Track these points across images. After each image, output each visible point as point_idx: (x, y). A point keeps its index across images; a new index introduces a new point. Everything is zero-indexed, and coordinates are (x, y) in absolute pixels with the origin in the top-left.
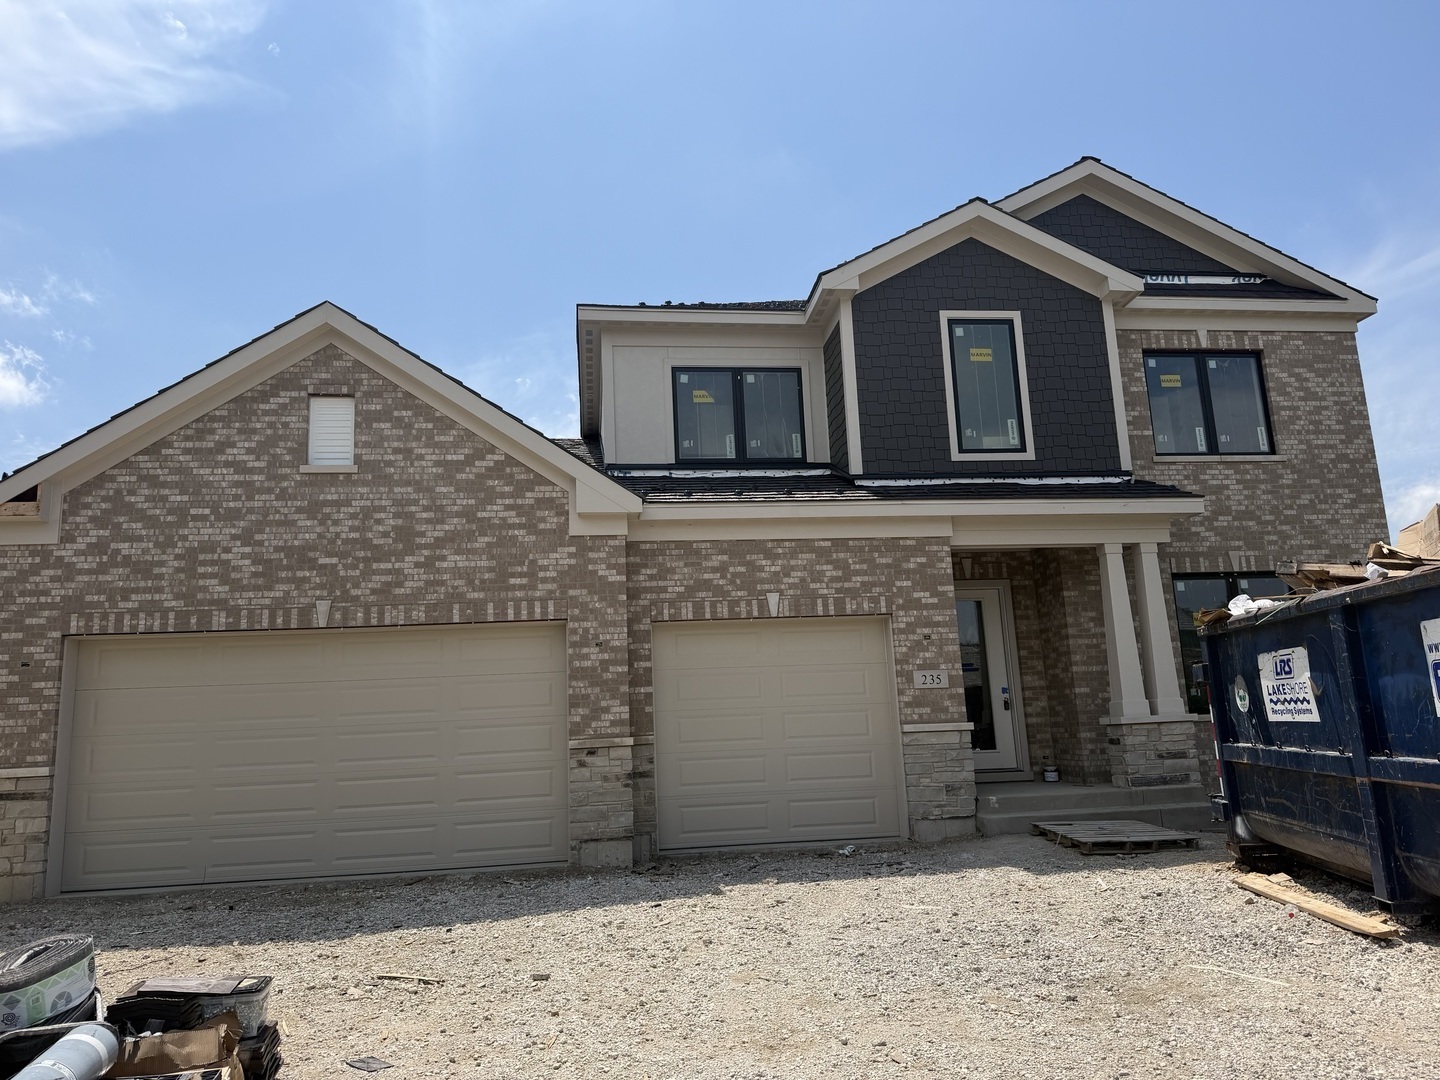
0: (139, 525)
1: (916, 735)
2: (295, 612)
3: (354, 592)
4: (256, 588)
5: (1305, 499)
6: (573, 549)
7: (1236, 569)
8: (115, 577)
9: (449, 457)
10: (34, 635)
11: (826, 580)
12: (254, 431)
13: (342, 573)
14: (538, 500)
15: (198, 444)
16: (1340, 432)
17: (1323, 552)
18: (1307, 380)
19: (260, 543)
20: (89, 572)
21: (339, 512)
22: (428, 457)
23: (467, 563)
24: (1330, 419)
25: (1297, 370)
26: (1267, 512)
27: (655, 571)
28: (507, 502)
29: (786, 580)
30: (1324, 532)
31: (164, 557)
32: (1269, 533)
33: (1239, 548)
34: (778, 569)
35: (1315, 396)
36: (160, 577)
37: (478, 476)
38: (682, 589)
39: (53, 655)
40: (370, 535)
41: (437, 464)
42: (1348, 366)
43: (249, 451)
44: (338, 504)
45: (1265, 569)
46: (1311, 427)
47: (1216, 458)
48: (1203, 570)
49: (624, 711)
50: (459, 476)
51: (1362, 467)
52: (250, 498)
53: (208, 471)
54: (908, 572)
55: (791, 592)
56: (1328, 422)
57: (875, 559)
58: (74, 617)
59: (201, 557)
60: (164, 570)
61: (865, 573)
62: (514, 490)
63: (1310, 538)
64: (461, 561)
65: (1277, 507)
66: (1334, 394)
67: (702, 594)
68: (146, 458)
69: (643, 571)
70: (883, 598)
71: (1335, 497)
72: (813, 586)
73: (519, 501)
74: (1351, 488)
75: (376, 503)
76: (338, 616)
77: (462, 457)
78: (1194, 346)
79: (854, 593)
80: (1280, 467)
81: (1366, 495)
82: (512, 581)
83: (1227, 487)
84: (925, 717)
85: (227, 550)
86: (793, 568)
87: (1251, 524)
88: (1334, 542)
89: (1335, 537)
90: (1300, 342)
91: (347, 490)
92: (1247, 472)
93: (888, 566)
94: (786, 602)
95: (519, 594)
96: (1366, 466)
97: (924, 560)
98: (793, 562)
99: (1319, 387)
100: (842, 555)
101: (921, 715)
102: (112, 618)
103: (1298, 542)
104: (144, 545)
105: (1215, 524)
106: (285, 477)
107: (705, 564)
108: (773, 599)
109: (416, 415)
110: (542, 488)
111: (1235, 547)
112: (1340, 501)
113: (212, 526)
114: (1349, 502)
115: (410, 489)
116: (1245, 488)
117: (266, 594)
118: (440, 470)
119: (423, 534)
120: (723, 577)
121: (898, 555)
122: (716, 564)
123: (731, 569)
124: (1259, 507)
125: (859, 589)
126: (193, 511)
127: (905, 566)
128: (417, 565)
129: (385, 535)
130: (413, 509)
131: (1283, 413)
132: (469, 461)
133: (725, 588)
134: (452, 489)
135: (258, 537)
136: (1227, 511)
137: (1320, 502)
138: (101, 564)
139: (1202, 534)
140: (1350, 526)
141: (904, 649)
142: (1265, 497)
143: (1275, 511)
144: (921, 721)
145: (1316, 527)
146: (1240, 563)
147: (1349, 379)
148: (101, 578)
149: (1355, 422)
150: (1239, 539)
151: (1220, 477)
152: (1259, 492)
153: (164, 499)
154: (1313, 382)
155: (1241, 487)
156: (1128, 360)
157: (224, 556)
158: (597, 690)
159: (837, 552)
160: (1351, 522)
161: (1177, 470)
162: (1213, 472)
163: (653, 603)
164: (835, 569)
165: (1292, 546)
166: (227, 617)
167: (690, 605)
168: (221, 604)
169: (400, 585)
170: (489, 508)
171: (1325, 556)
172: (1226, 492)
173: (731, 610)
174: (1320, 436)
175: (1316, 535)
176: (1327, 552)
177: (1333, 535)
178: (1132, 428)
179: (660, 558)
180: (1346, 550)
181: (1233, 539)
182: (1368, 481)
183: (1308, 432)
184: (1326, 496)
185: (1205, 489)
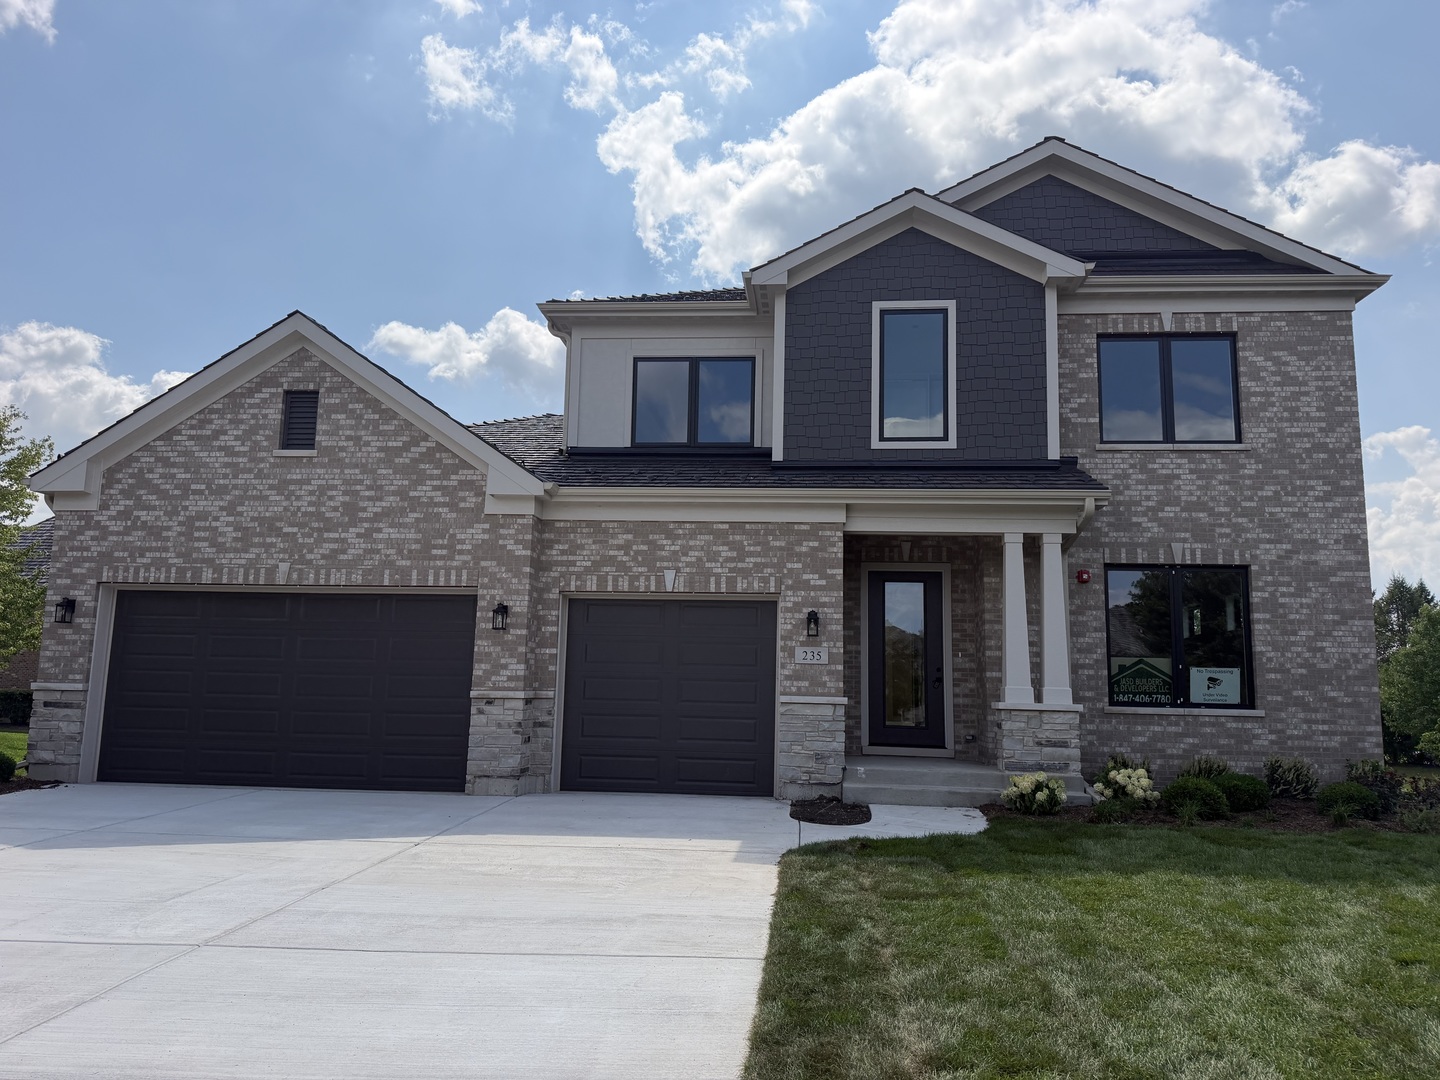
0: (154, 497)
1: (791, 707)
2: (263, 571)
3: (309, 556)
4: (236, 550)
5: (1269, 490)
6: (487, 526)
7: (1178, 561)
8: (135, 538)
9: (390, 444)
10: (79, 581)
11: (721, 560)
12: (242, 421)
13: (300, 540)
14: (460, 482)
15: (199, 432)
16: (1320, 419)
17: (1284, 546)
18: (1286, 364)
19: (241, 514)
20: (118, 533)
21: (301, 489)
22: (373, 444)
23: (398, 536)
24: (1310, 406)
25: (1275, 354)
26: (1222, 504)
27: (566, 547)
28: (435, 483)
29: (683, 559)
30: (1288, 526)
31: (171, 523)
32: (1221, 525)
33: (1184, 540)
34: (677, 548)
35: (1294, 381)
36: (167, 539)
37: (412, 460)
38: (589, 564)
39: (90, 598)
40: (323, 509)
41: (380, 449)
42: (1339, 348)
43: (237, 438)
44: (300, 482)
45: (1214, 562)
46: (1286, 414)
47: (1169, 446)
48: (1140, 561)
49: (520, 669)
50: (397, 460)
51: (1343, 457)
52: (236, 477)
53: (206, 454)
54: (799, 555)
55: (688, 570)
56: (1307, 409)
57: (769, 542)
58: (106, 568)
59: (197, 524)
60: (170, 533)
61: (758, 555)
62: (442, 473)
63: (1269, 532)
64: (394, 533)
65: (1233, 499)
66: (1317, 379)
67: (608, 569)
68: (162, 443)
69: (556, 546)
70: (772, 579)
71: (1305, 490)
72: (708, 565)
73: (445, 483)
74: (1326, 480)
75: (330, 482)
76: (295, 576)
77: (400, 444)
78: (1156, 330)
79: (746, 573)
80: (1243, 456)
81: (1344, 487)
82: (434, 552)
83: (1178, 477)
84: (803, 690)
85: (216, 519)
86: (691, 548)
87: (1201, 515)
88: (1299, 536)
90: (1283, 323)
91: (308, 471)
92: (1204, 461)
93: (781, 548)
94: (682, 579)
95: (439, 563)
96: (1348, 456)
97: (816, 544)
98: (691, 543)
99: (1299, 370)
100: (738, 538)
101: (799, 688)
102: (132, 570)
103: (1255, 536)
104: (157, 513)
105: (1160, 515)
106: (262, 460)
107: (611, 541)
108: (669, 575)
109: (366, 407)
110: (465, 472)
111: (1180, 538)
112: (1311, 493)
113: (206, 499)
114: (1321, 494)
115: (357, 471)
116: (1198, 478)
117: (243, 555)
118: (382, 455)
119: (364, 509)
120: (626, 554)
121: (792, 538)
122: (621, 542)
123: (635, 547)
124: (1213, 499)
125: (751, 569)
126: (193, 487)
127: (797, 549)
128: (359, 535)
129: (335, 509)
130: (358, 487)
131: (1253, 399)
132: (406, 447)
133: (628, 564)
134: (391, 471)
135: (239, 509)
136: (1176, 501)
137: (1287, 494)
138: (126, 527)
139: (1144, 525)
140: (1319, 520)
141: (789, 627)
142: (1221, 488)
143: (1232, 502)
144: (799, 693)
145: (1279, 520)
146: (1184, 555)
147: (1339, 362)
148: (126, 538)
149: (1340, 409)
150: (1186, 531)
151: (1171, 466)
152: (1214, 482)
153: (173, 476)
154: (1294, 366)
155: (1194, 477)
156: (1080, 345)
157: (214, 524)
158: (498, 649)
159: (733, 534)
160: (1322, 516)
161: (1123, 459)
162: (1164, 461)
163: (563, 575)
164: (730, 550)
165: (1247, 540)
166: (213, 574)
167: (595, 578)
168: (210, 562)
169: (344, 552)
170: (419, 488)
171: (1287, 551)
172: (1176, 482)
173: (631, 584)
174: (1295, 424)
175: (1277, 529)
176: (1289, 547)
177: (1298, 529)
178: (1076, 415)
179: (572, 535)
180: (1312, 545)
181: (1178, 530)
182: (1348, 472)
183: (1281, 420)
184: (1295, 488)
185: (1153, 478)
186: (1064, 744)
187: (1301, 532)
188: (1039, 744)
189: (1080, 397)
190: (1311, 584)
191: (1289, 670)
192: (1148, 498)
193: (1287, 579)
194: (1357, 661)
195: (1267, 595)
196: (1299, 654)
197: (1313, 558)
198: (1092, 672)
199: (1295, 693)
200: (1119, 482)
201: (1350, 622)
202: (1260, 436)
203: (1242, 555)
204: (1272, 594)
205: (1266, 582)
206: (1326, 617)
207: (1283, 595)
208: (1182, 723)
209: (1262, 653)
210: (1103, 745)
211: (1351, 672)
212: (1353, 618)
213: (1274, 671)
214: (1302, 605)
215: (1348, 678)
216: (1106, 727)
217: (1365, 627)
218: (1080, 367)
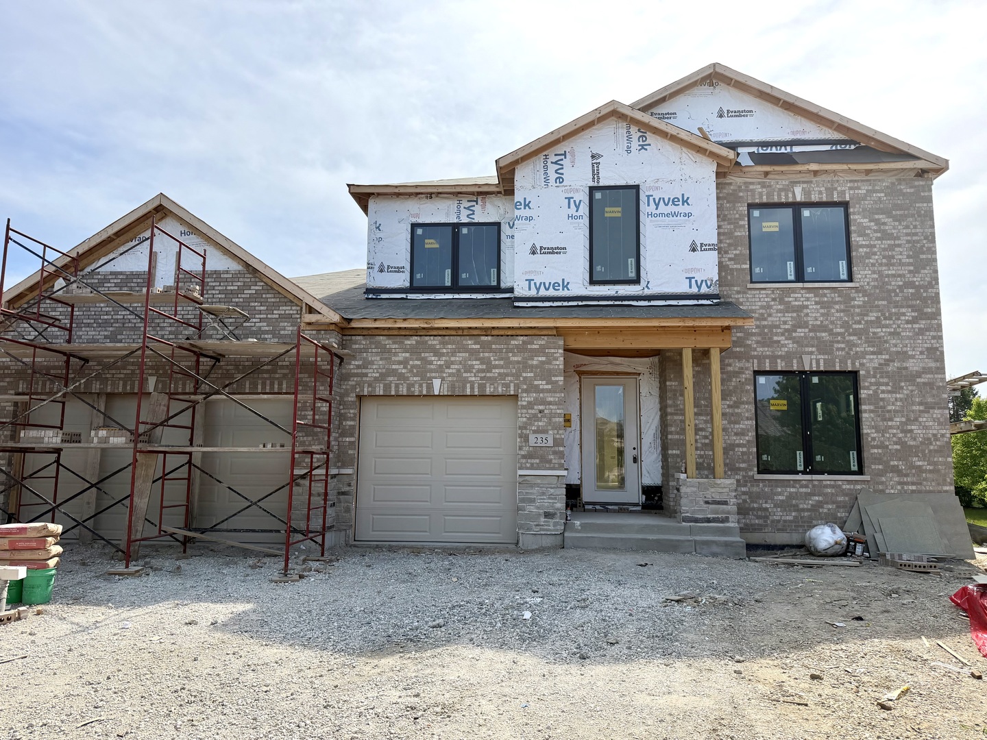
1: (527, 478)
2: (137, 383)
3: (170, 371)
4: (117, 368)
5: (872, 317)
7: (807, 368)
9: (229, 288)
11: (474, 371)
13: (164, 360)
14: (281, 316)
16: (909, 264)
17: (884, 357)
18: (884, 224)
21: (164, 322)
22: (217, 288)
24: (902, 255)
25: (877, 217)
26: (839, 326)
27: (360, 363)
28: (262, 316)
29: (447, 370)
30: (886, 342)
32: (838, 342)
33: (812, 353)
34: (442, 363)
35: (890, 237)
37: (246, 300)
38: (377, 375)
41: (222, 292)
42: (923, 212)
45: (832, 369)
46: (884, 261)
47: (800, 285)
48: (779, 369)
51: (927, 292)
54: (532, 366)
55: (450, 379)
56: (900, 257)
57: (509, 358)
58: (21, 382)
61: (502, 367)
62: (267, 309)
63: (873, 346)
65: (847, 322)
66: (907, 234)
67: (391, 379)
69: (353, 362)
70: (512, 385)
71: (898, 316)
72: (465, 375)
73: (269, 316)
74: (914, 308)
76: (160, 386)
77: (237, 288)
78: (790, 200)
79: (492, 380)
80: (853, 291)
81: (926, 314)
82: (262, 367)
83: (807, 307)
84: (535, 465)
86: (453, 363)
87: (824, 334)
88: (894, 349)
89: (895, 346)
90: (882, 195)
92: (825, 295)
93: (518, 362)
94: (446, 386)
95: (265, 376)
96: (930, 290)
97: (544, 359)
98: (453, 359)
99: (894, 229)
100: (487, 355)
101: (532, 464)
103: (863, 349)
105: (794, 334)
107: (393, 358)
108: (437, 383)
110: (285, 308)
111: (808, 352)
112: (903, 318)
113: (94, 330)
114: (910, 318)
116: (822, 308)
118: (224, 296)
120: (405, 368)
121: (526, 355)
122: (401, 359)
123: (411, 363)
124: (832, 323)
125: (496, 378)
127: (530, 362)
131: (861, 250)
133: (406, 375)
136: (805, 325)
137: (885, 319)
139: (782, 342)
140: (909, 338)
141: (525, 419)
142: (838, 315)
143: (846, 325)
144: (532, 468)
145: (880, 338)
146: (811, 364)
147: (922, 222)
149: (924, 256)
150: (813, 346)
151: (802, 299)
152: (833, 311)
154: (890, 225)
155: (818, 307)
156: (735, 212)
159: (483, 352)
160: (911, 334)
161: (767, 294)
162: (796, 295)
163: (358, 384)
164: (481, 364)
165: (857, 352)
166: (100, 385)
167: (382, 385)
168: (97, 377)
171: (885, 360)
172: (805, 311)
173: (409, 389)
174: (891, 268)
175: (878, 344)
176: (887, 357)
177: (893, 344)
178: (733, 262)
179: (365, 354)
180: (904, 356)
181: (807, 346)
182: (929, 302)
183: (881, 265)
184: (891, 314)
185: (789, 308)
186: (725, 503)
187: (896, 346)
188: (707, 502)
189: (735, 249)
190: (903, 384)
191: (887, 446)
192: (785, 323)
193: (885, 380)
194: (936, 440)
195: (871, 392)
196: (894, 435)
197: (905, 365)
198: (745, 449)
199: (892, 463)
200: (764, 311)
201: (931, 411)
202: (866, 277)
203: (853, 364)
204: (875, 392)
205: (870, 383)
206: (914, 408)
207: (883, 392)
208: (810, 486)
209: (868, 434)
210: (753, 502)
211: (932, 447)
212: (934, 408)
213: (877, 447)
214: (896, 399)
215: (930, 451)
216: (755, 489)
217: (942, 415)
218: (735, 227)
